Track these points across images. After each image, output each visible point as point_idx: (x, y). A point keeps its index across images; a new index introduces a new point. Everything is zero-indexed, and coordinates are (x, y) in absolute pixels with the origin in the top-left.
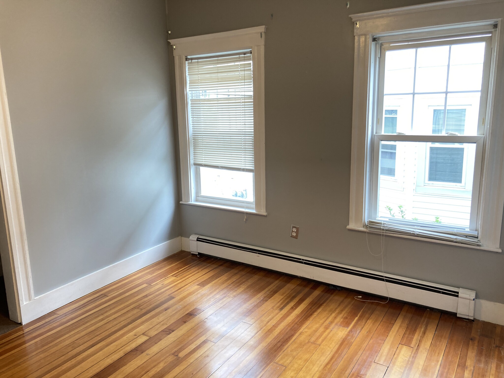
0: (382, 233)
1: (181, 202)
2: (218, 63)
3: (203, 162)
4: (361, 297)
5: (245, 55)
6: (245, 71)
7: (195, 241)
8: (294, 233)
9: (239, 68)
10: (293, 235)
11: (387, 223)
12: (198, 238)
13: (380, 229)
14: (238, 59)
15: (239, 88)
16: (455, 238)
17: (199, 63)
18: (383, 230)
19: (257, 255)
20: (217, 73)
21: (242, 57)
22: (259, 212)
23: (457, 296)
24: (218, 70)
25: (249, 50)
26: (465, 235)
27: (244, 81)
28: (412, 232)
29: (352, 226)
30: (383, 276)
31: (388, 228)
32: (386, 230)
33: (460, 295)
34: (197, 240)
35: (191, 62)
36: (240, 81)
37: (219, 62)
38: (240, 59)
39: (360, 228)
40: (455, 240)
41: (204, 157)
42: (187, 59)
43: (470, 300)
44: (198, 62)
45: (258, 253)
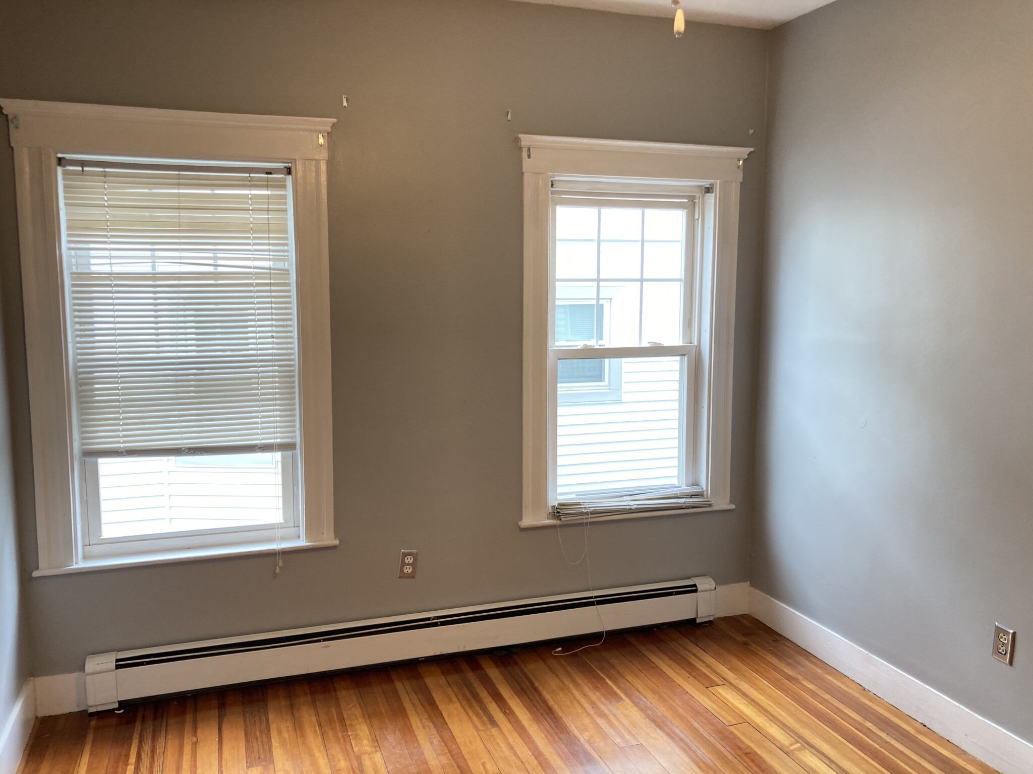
0: (585, 521)
1: (36, 574)
2: (179, 184)
3: (119, 442)
4: (560, 649)
5: (270, 176)
6: (270, 212)
7: (112, 671)
8: (408, 567)
9: (250, 203)
10: (405, 571)
11: (588, 501)
12: (117, 660)
13: (582, 514)
14: (248, 183)
15: (250, 250)
16: (684, 501)
17: (107, 178)
18: (587, 513)
19: (325, 645)
20: (179, 209)
21: (260, 179)
22: (314, 542)
23: (696, 591)
24: (179, 201)
25: (282, 165)
26: (688, 494)
27: (268, 236)
28: (628, 507)
29: (528, 521)
30: (591, 598)
31: (593, 509)
32: (591, 513)
33: (699, 588)
34: (118, 667)
35: (83, 171)
36: (252, 234)
37: (181, 181)
38: (252, 183)
39: (542, 521)
40: (684, 506)
41: (124, 430)
42: (60, 161)
43: (711, 590)
44: (105, 175)
45: (325, 640)
